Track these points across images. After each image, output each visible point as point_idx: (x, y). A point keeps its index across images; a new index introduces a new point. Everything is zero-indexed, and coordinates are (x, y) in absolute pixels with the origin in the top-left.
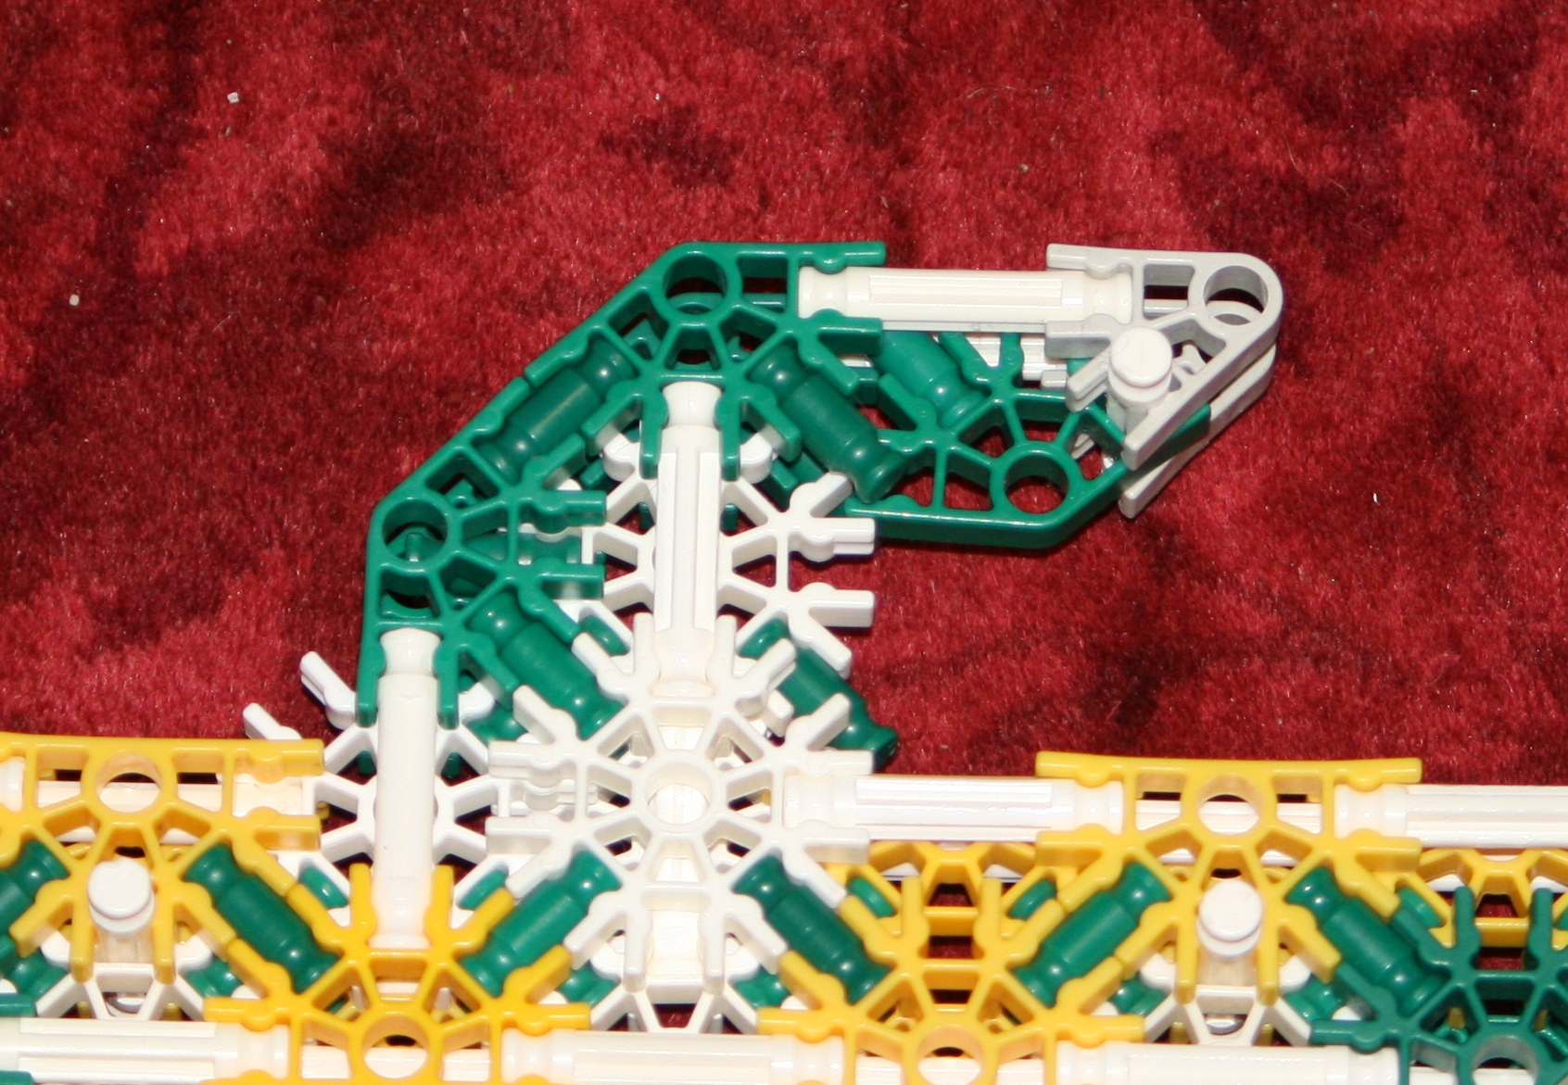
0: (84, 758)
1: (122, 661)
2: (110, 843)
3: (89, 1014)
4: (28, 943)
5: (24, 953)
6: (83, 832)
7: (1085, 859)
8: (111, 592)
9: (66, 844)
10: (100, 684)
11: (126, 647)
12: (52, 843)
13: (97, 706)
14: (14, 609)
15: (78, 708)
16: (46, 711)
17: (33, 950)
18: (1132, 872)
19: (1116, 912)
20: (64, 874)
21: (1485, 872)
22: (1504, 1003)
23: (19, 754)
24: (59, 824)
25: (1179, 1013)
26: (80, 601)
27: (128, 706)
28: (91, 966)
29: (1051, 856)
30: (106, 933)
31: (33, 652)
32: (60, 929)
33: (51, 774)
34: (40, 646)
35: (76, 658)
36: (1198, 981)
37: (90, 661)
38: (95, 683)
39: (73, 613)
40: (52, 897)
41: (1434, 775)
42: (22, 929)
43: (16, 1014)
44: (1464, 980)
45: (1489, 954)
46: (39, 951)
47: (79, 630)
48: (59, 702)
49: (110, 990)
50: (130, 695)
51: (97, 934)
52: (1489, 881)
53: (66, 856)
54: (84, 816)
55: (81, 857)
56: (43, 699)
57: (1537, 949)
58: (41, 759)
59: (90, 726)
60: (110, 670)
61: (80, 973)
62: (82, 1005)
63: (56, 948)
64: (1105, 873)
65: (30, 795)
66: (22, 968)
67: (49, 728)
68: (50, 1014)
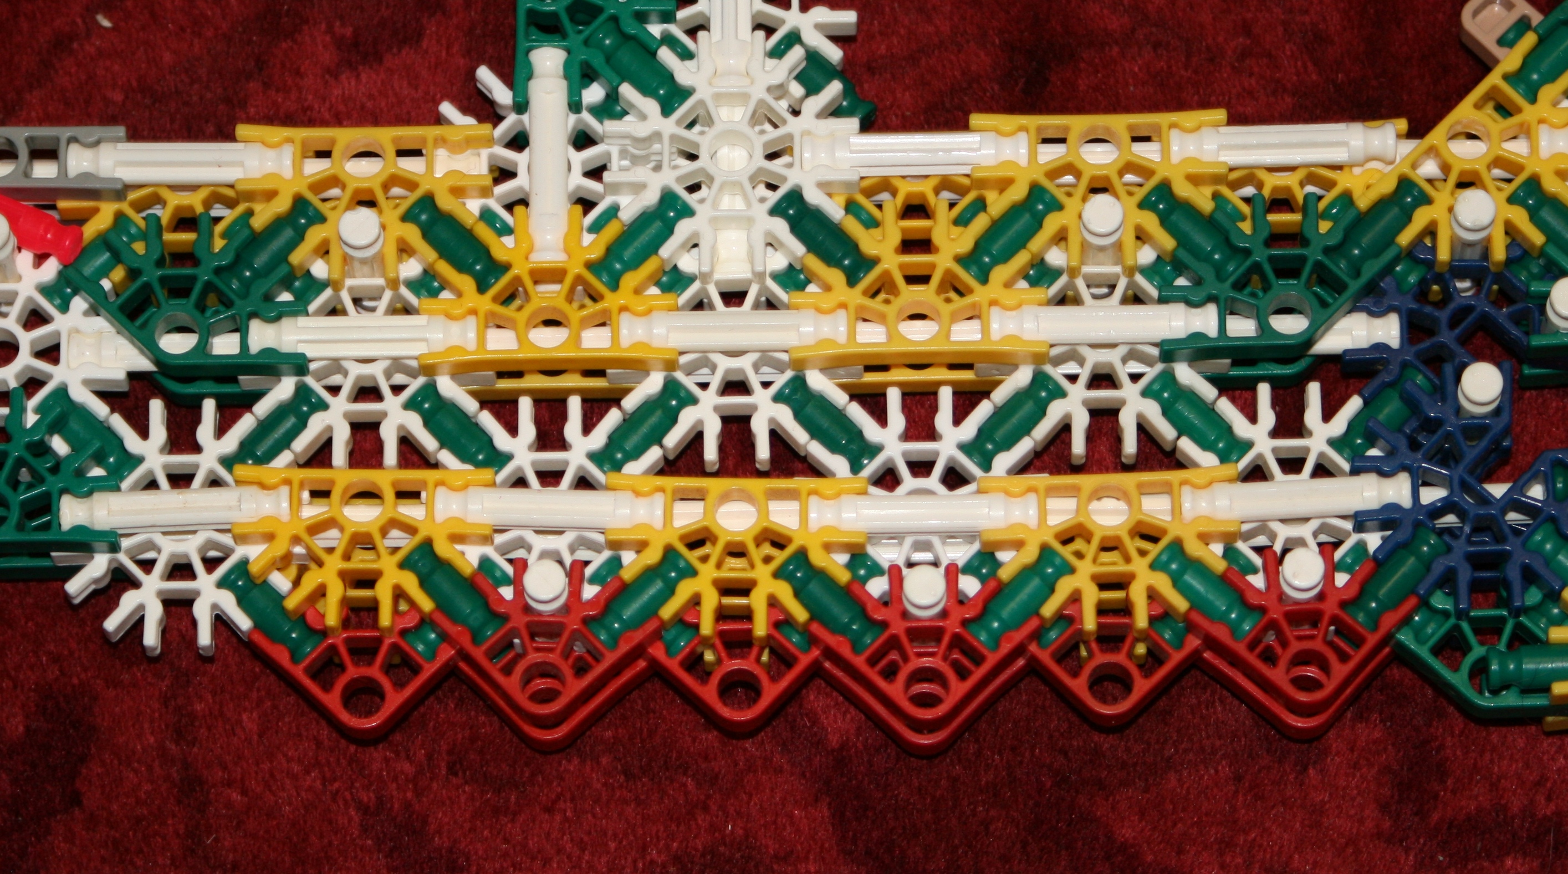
0: (333, 142)
1: (358, 77)
2: (352, 198)
3: (344, 312)
4: (301, 266)
5: (299, 274)
6: (335, 192)
7: (1004, 184)
8: (348, 31)
9: (324, 200)
10: (344, 93)
11: (361, 68)
12: (314, 200)
13: (342, 108)
14: (284, 45)
15: (330, 110)
16: (309, 113)
17: (304, 272)
18: (1036, 191)
19: (1026, 218)
20: (322, 219)
21: (1271, 182)
22: (1288, 270)
23: (289, 140)
24: (318, 187)
25: (1071, 285)
26: (328, 38)
27: (363, 107)
28: (343, 281)
29: (982, 183)
30: (352, 258)
31: (298, 73)
32: (322, 257)
33: (311, 154)
34: (302, 69)
35: (327, 77)
36: (1083, 263)
37: (336, 77)
38: (340, 92)
39: (324, 46)
40: (315, 235)
41: (1235, 119)
42: (296, 258)
43: (295, 314)
44: (1260, 255)
45: (1277, 238)
46: (308, 271)
47: (327, 56)
48: (316, 106)
49: (357, 296)
50: (364, 99)
51: (346, 259)
52: (1275, 189)
53: (325, 208)
54: (334, 181)
55: (334, 208)
56: (306, 104)
57: (1308, 233)
58: (305, 144)
59: (338, 120)
60: (349, 83)
61: (334, 284)
62: (339, 307)
63: (319, 269)
64: (1018, 193)
65: (298, 168)
66: (297, 284)
67: (311, 122)
68: (318, 313)
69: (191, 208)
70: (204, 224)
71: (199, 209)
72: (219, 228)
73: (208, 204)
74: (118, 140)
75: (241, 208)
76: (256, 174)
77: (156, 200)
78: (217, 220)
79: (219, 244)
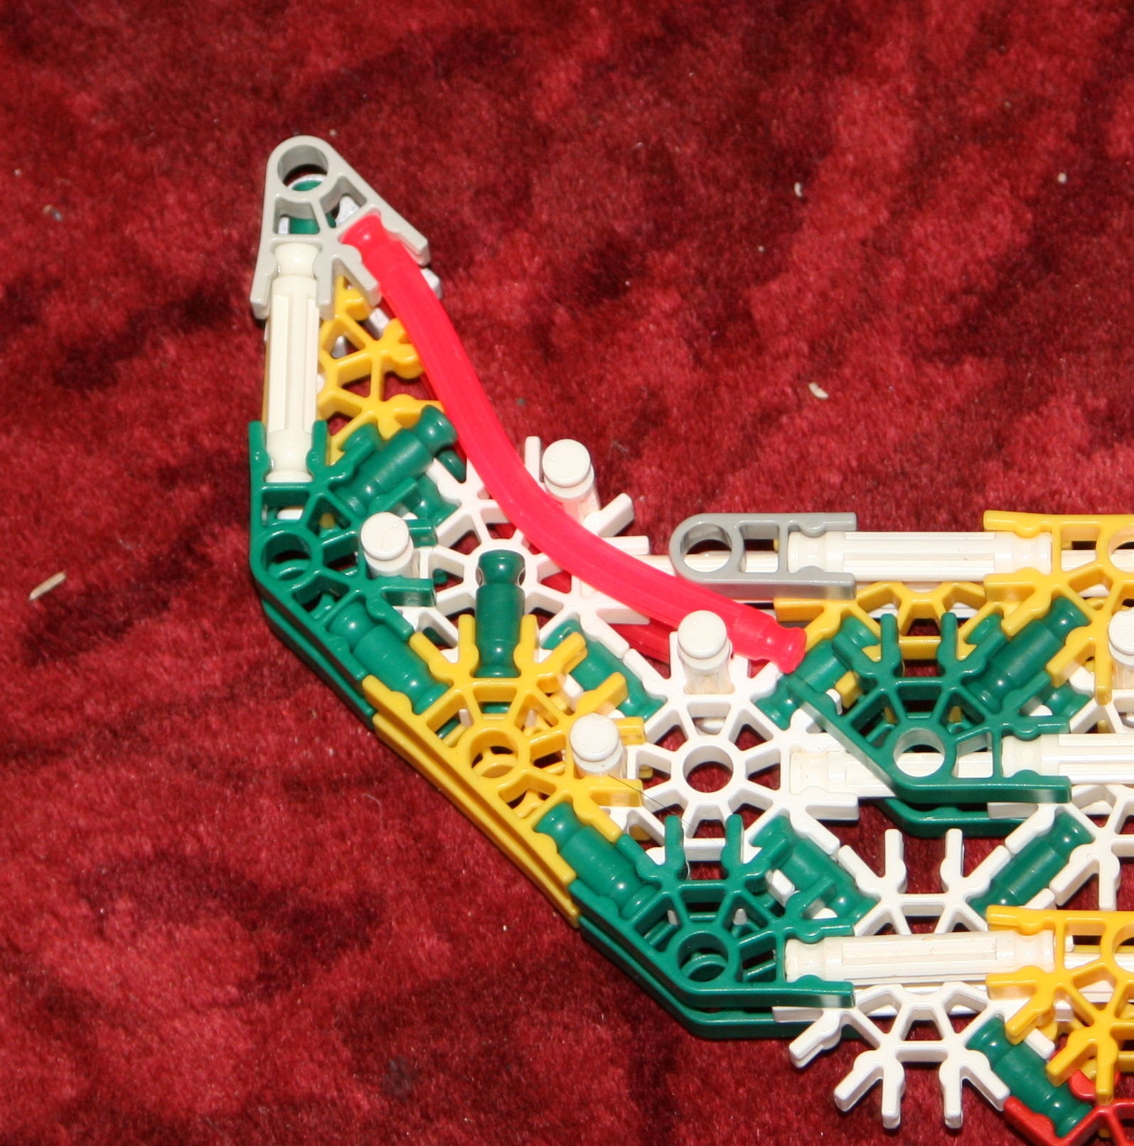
0: (1098, 531)
1: (1113, 457)
2: (1120, 597)
3: (1109, 730)
4: (1060, 677)
5: (1057, 685)
6: (1098, 589)
8: (1102, 403)
9: (1085, 598)
10: (1098, 474)
11: (1117, 445)
12: (1075, 597)
13: (1096, 492)
14: (1028, 419)
15: (1082, 494)
16: (1057, 497)
17: (1064, 682)
20: (1086, 622)
23: (1044, 530)
24: (1080, 584)
26: (1079, 411)
27: (1120, 490)
28: (1110, 692)
30: (1122, 665)
31: (1045, 452)
32: (1083, 665)
33: (1069, 545)
34: (1050, 448)
35: (1078, 455)
37: (1089, 456)
38: (1094, 473)
39: (1074, 420)
40: (1077, 640)
42: (1056, 666)
43: (1055, 731)
46: (1068, 681)
47: (1079, 433)
48: (1067, 490)
49: (1122, 711)
50: (1122, 483)
51: (1115, 667)
53: (1086, 607)
54: (1098, 577)
55: (1099, 608)
56: (1055, 487)
58: (1063, 533)
59: (1091, 507)
60: (1104, 463)
61: (1102, 697)
62: (1102, 723)
63: (1082, 680)
65: (1055, 559)
66: (1055, 697)
67: (1060, 510)
68: (1078, 731)
69: (930, 608)
70: (948, 627)
71: (940, 611)
72: (964, 631)
73: (948, 604)
74: (845, 529)
75: (988, 608)
76: (1008, 568)
77: (888, 597)
78: (962, 621)
79: (964, 651)
